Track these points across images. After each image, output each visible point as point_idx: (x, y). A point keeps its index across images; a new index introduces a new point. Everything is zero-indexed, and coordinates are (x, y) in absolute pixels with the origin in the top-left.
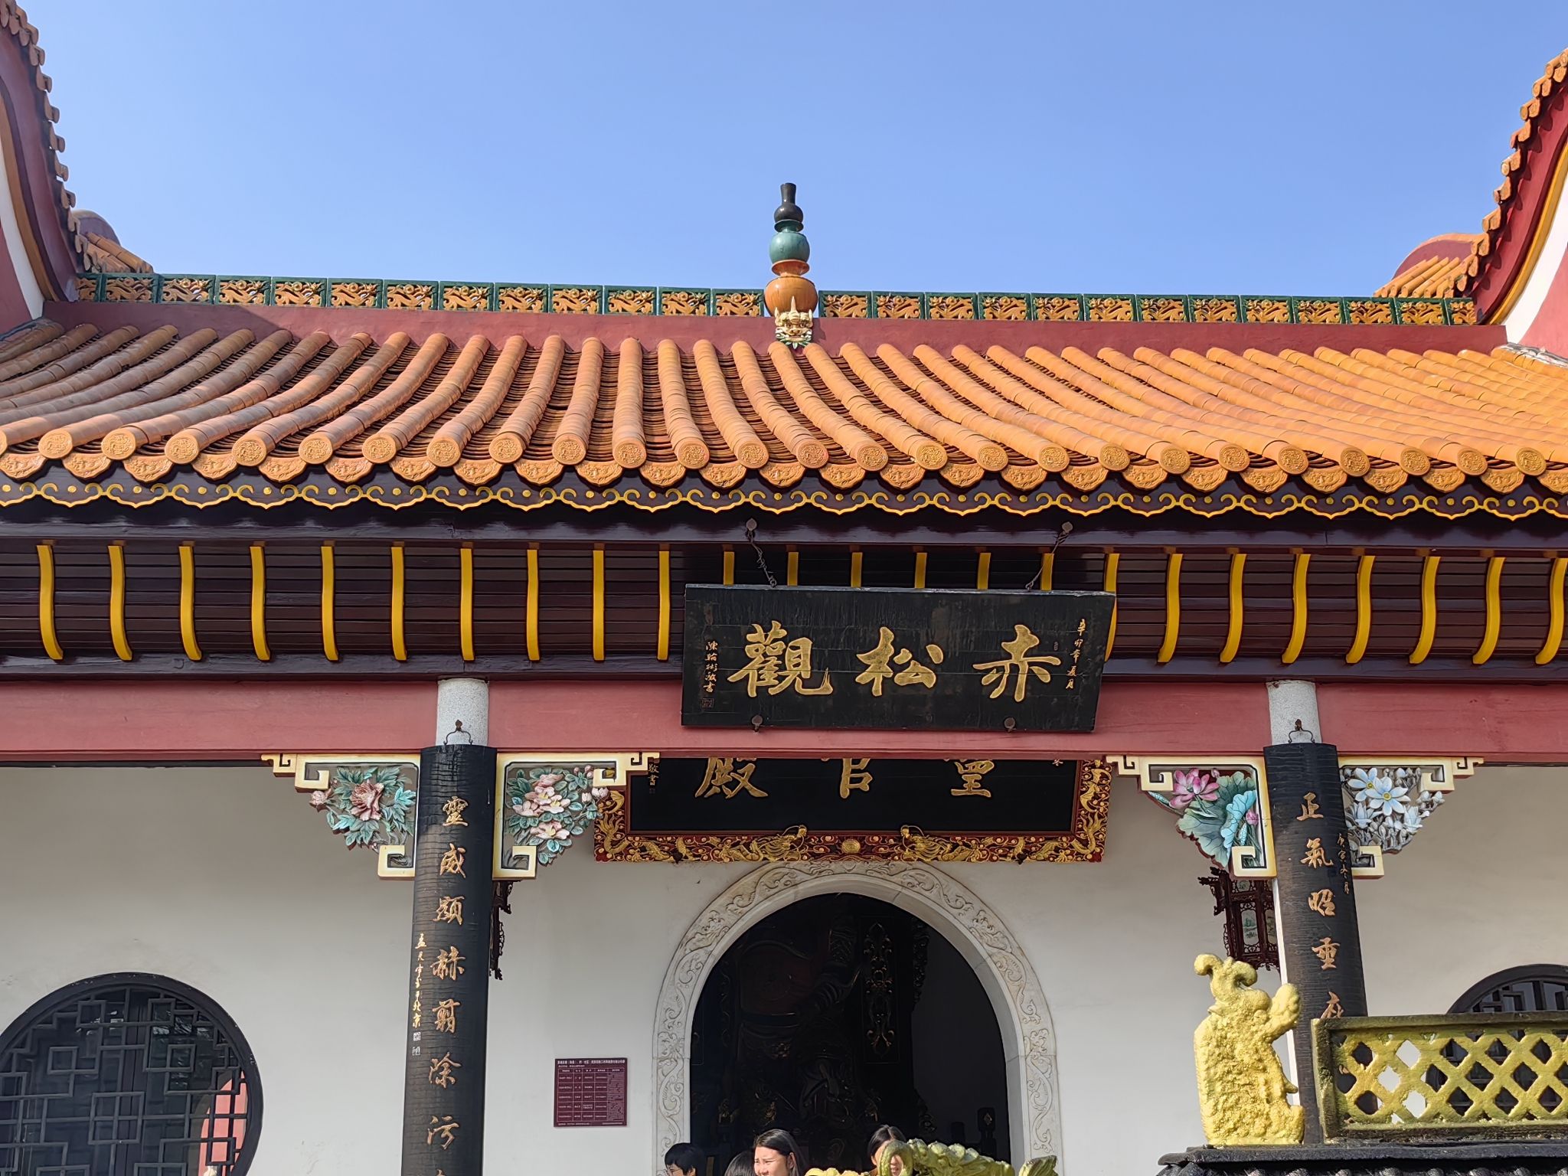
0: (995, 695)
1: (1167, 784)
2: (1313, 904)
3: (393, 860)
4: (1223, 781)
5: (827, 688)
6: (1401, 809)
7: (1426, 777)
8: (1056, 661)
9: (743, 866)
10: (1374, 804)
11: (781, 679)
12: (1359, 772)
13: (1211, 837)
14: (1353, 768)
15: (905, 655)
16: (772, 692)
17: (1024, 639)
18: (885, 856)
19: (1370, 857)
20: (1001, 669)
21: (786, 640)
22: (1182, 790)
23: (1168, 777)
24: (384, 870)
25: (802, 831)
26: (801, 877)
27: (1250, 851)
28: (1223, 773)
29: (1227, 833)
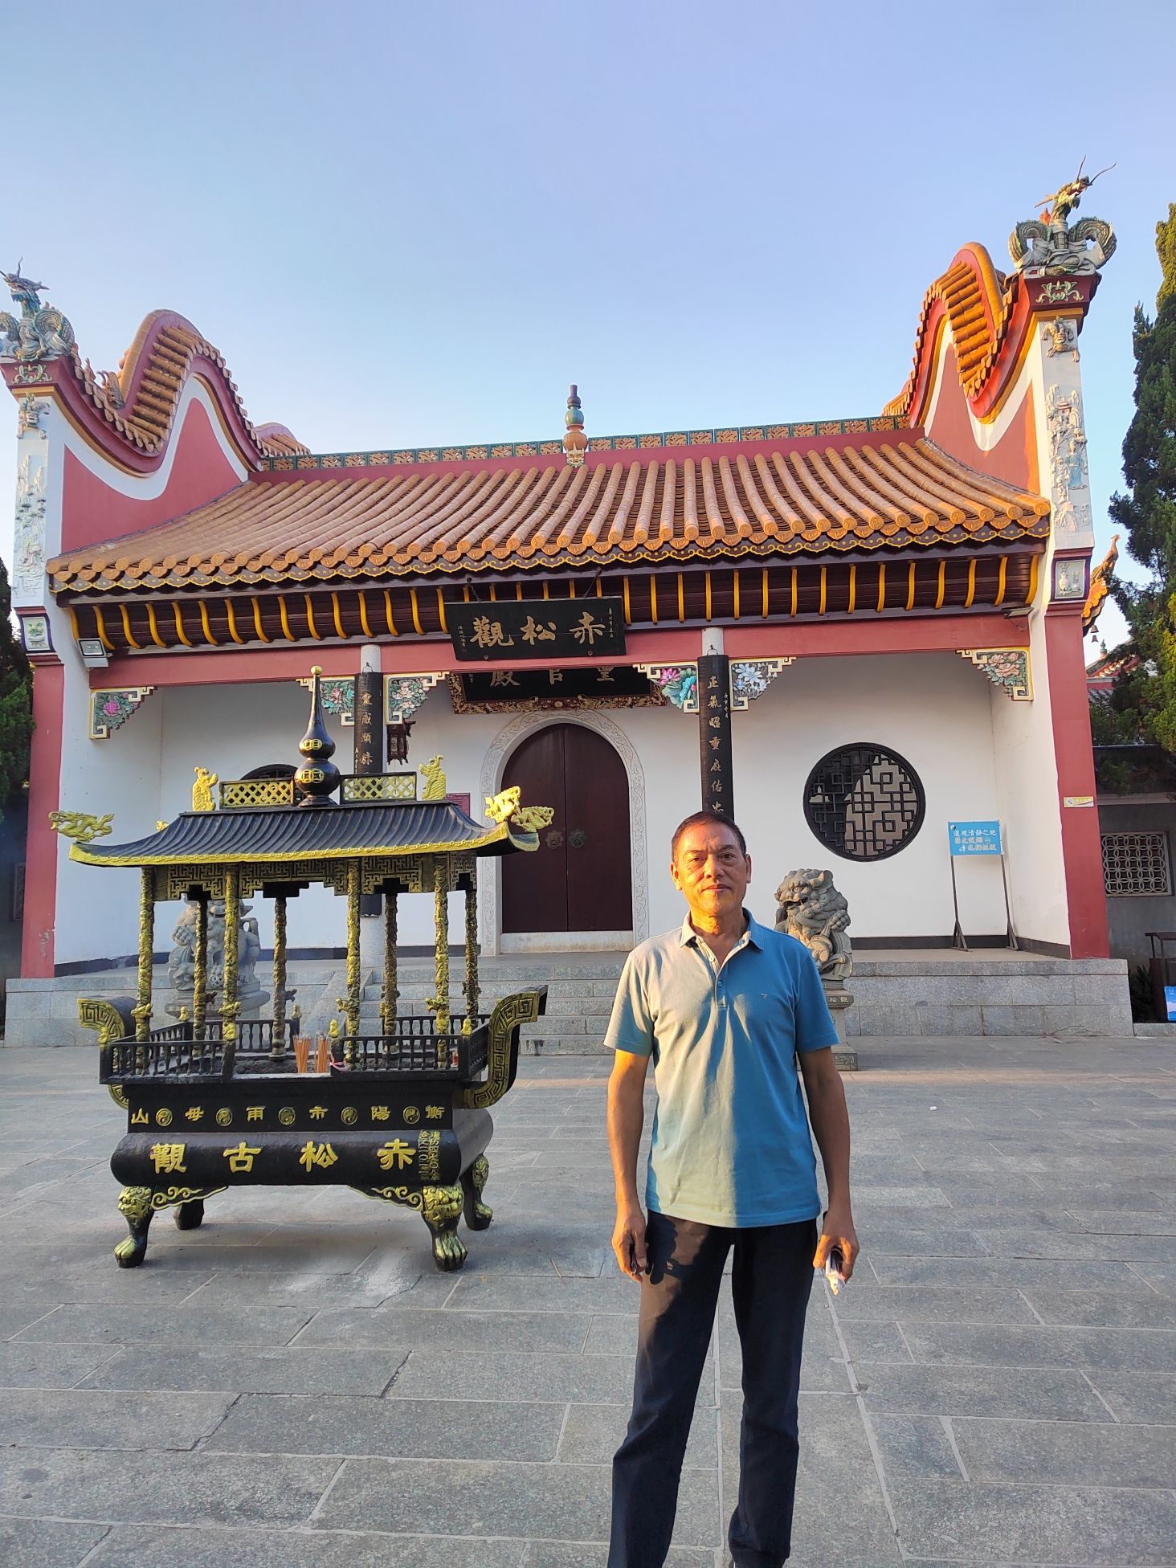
0: (582, 641)
1: (658, 675)
2: (711, 724)
3: (347, 719)
4: (682, 673)
5: (511, 643)
6: (758, 681)
7: (770, 666)
8: (604, 627)
9: (517, 714)
10: (746, 679)
11: (492, 640)
12: (741, 666)
13: (675, 696)
14: (738, 664)
15: (540, 628)
16: (490, 645)
17: (587, 618)
18: (573, 708)
19: (743, 702)
20: (581, 631)
21: (490, 624)
22: (664, 677)
23: (658, 672)
24: (344, 723)
25: (537, 699)
26: (539, 717)
27: (692, 702)
28: (682, 669)
29: (682, 694)
